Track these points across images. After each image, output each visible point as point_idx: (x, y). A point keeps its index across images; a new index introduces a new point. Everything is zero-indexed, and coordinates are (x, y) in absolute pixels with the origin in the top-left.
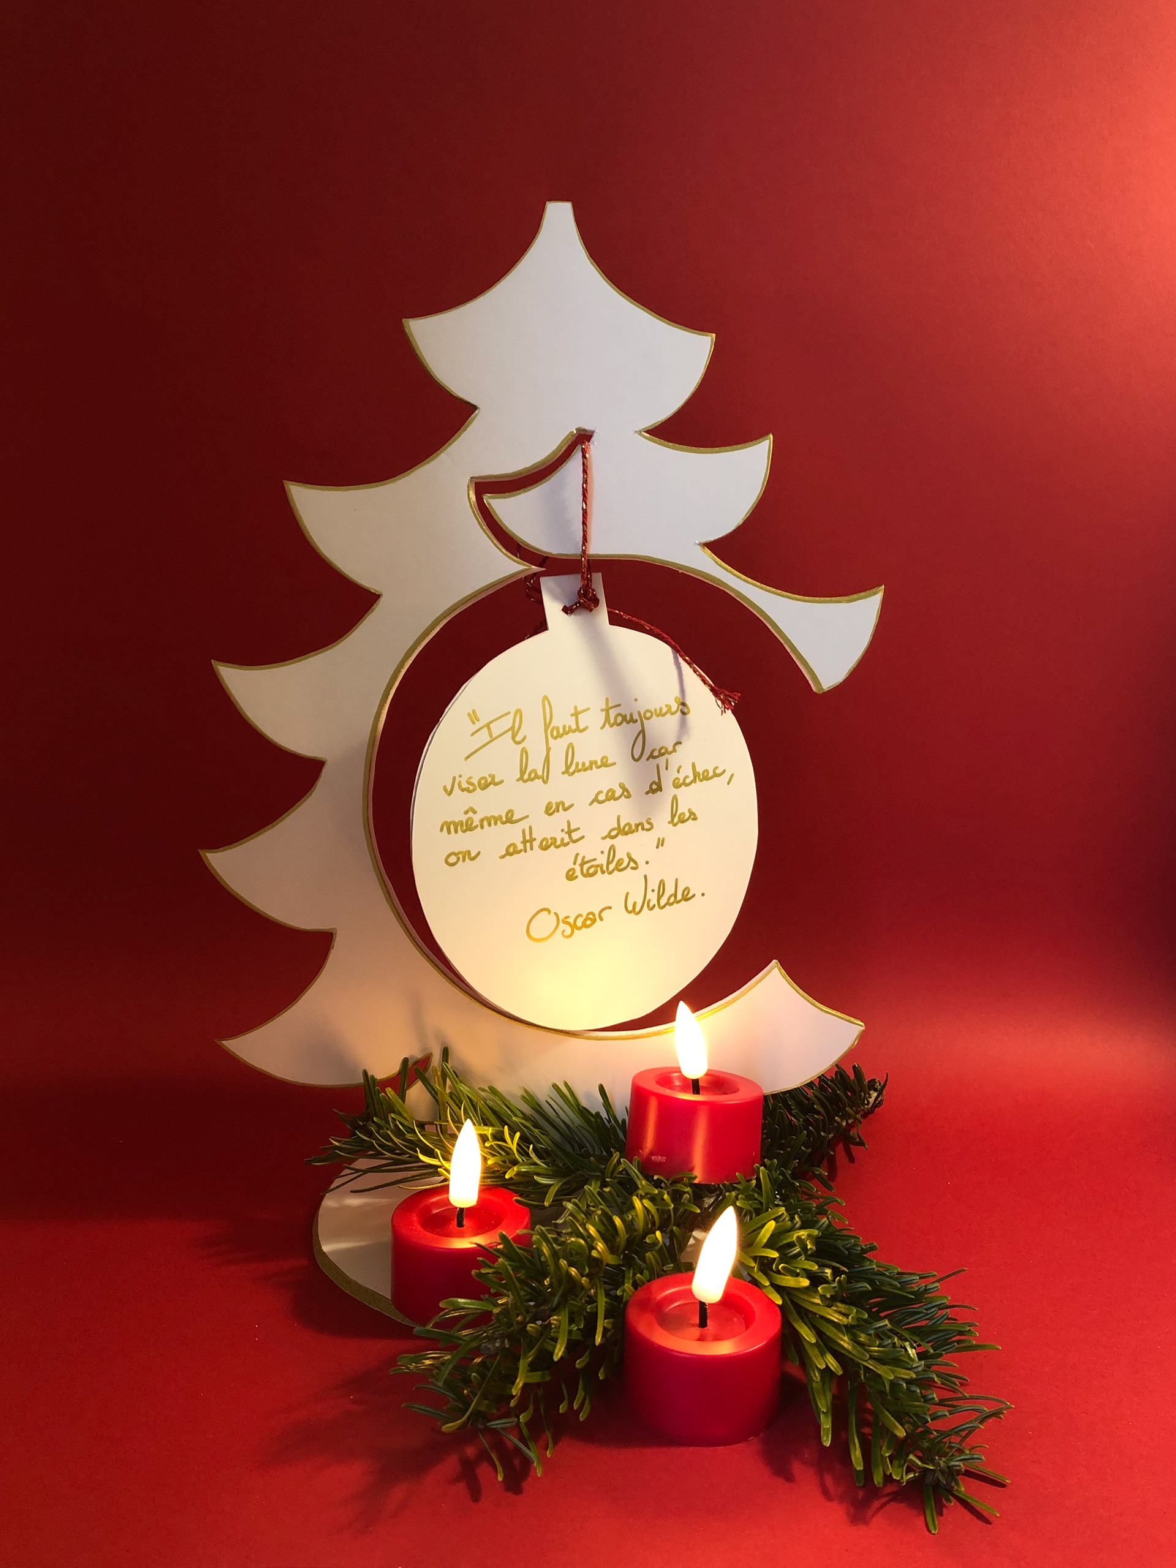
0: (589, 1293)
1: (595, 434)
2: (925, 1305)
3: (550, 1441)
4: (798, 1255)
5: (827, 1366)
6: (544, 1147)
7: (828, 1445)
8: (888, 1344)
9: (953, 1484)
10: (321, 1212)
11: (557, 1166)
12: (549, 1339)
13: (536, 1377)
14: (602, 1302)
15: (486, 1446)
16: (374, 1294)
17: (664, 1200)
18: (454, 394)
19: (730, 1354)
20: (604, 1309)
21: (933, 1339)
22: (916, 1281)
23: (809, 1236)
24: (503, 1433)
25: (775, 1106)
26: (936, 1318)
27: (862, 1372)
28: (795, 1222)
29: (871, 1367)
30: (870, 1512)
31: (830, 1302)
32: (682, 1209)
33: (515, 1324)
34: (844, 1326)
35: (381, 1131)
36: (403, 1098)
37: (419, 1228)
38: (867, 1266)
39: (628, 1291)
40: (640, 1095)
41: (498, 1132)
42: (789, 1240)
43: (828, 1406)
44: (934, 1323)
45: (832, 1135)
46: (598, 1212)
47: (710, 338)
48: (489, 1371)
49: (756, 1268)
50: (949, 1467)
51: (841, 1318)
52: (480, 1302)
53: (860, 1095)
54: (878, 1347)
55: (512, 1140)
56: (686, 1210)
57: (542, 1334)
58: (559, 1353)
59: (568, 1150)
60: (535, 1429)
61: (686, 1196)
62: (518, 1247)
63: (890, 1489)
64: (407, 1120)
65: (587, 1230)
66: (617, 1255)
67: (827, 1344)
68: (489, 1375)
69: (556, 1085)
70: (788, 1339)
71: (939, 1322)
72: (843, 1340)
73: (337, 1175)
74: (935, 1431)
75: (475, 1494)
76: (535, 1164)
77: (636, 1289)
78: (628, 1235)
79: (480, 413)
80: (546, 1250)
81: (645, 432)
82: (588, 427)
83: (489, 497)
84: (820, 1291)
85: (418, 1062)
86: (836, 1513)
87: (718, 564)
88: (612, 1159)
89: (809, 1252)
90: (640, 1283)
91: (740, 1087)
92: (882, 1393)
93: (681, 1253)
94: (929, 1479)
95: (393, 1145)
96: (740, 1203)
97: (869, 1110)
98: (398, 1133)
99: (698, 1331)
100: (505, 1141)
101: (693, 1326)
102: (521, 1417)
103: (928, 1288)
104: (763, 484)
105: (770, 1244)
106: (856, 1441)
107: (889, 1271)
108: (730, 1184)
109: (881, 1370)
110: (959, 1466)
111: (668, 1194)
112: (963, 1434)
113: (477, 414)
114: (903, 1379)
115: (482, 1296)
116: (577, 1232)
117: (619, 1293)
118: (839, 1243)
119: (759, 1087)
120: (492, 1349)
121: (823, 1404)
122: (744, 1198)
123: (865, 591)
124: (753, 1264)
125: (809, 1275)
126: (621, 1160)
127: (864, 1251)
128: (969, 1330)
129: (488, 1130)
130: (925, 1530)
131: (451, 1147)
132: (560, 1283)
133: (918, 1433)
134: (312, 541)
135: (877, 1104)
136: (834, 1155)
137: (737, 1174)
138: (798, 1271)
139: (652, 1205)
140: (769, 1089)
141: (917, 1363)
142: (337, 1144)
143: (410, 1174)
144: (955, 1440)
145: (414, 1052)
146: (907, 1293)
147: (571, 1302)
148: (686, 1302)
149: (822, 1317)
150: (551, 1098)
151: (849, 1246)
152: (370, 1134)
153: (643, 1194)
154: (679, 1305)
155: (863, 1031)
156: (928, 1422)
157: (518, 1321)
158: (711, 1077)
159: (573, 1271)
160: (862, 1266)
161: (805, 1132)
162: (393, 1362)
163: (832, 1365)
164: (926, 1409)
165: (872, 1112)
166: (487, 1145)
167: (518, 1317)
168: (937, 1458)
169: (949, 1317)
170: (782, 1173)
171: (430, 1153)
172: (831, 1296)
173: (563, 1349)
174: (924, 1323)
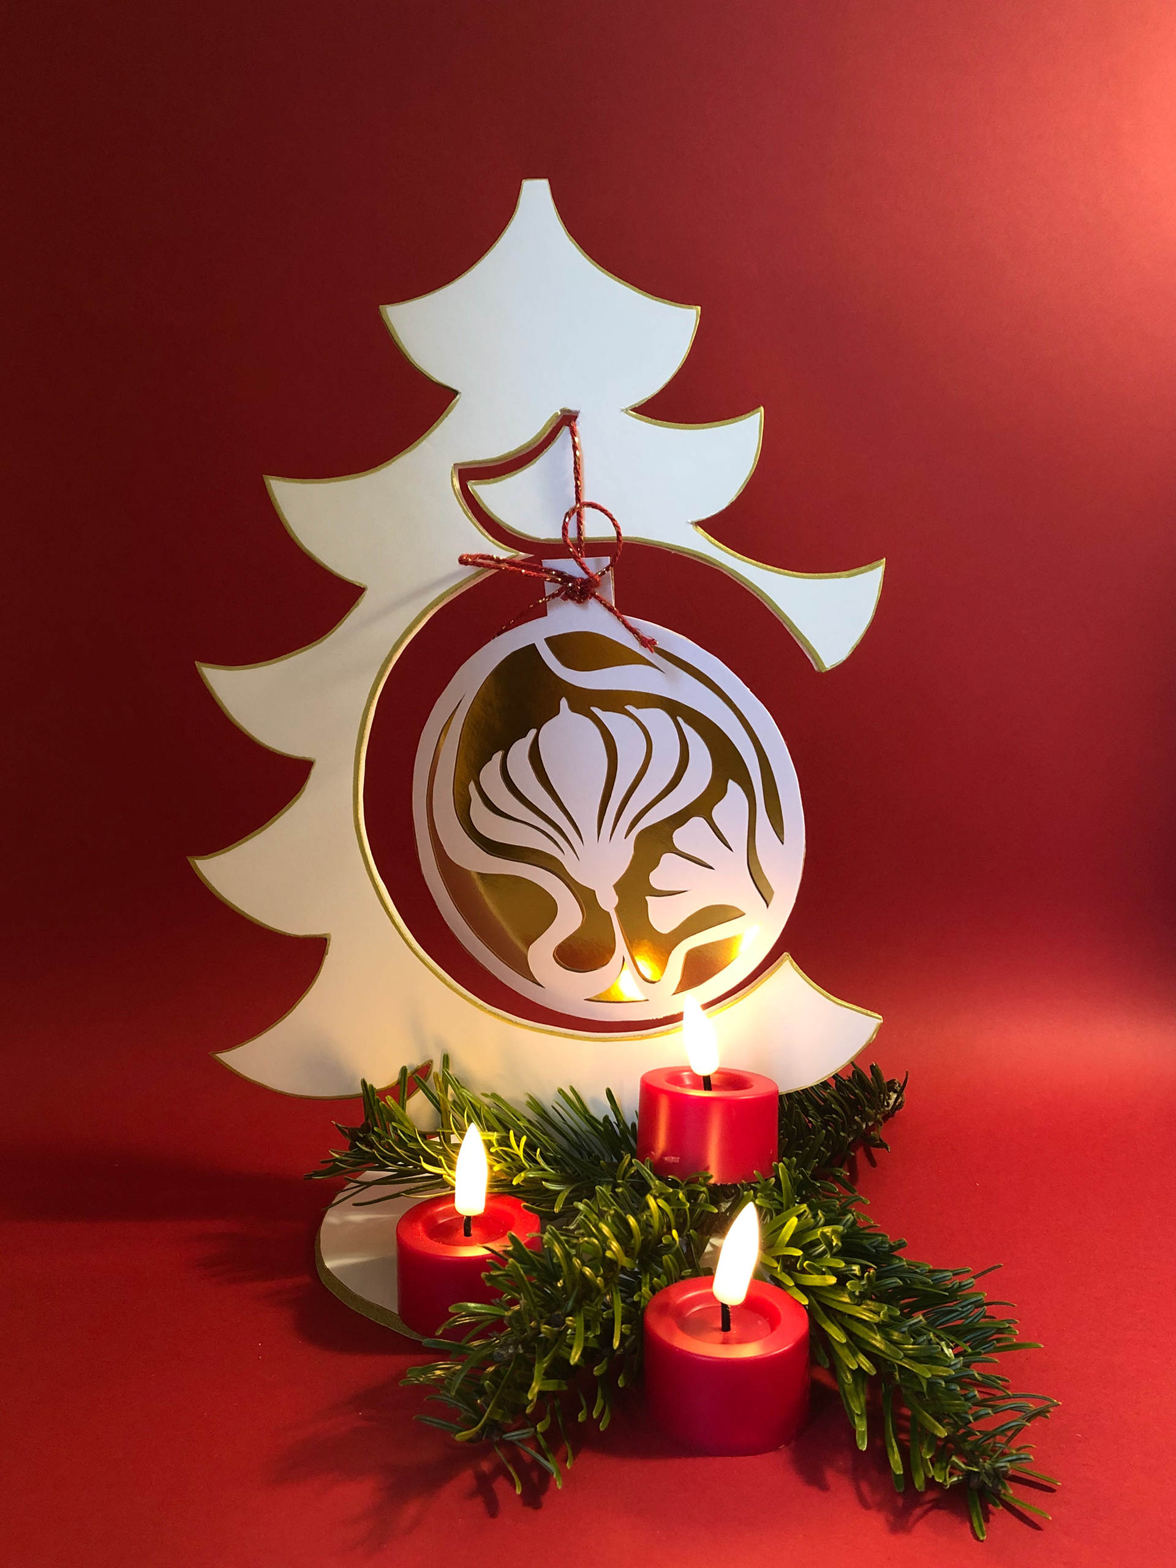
0: (604, 1301)
1: (580, 415)
2: (959, 1303)
3: (570, 1453)
4: (824, 1253)
5: (859, 1366)
6: (552, 1155)
7: (864, 1449)
8: (924, 1341)
9: (1000, 1487)
10: (323, 1228)
11: (566, 1172)
12: (565, 1346)
13: (551, 1386)
14: (618, 1308)
15: (503, 1458)
16: (381, 1310)
17: (678, 1199)
18: (434, 380)
19: (754, 1357)
20: (620, 1315)
21: (970, 1339)
22: (949, 1278)
23: (834, 1232)
24: (520, 1445)
25: (791, 1107)
26: (971, 1317)
27: (897, 1373)
28: (818, 1219)
29: (906, 1366)
30: (912, 1519)
31: (860, 1299)
32: (698, 1210)
33: (529, 1330)
34: (875, 1324)
35: (382, 1141)
36: (404, 1108)
37: (425, 1238)
38: (897, 1263)
39: (646, 1296)
40: (650, 1093)
41: (503, 1137)
42: (813, 1238)
43: (862, 1409)
44: (972, 1321)
45: (852, 1138)
46: (611, 1212)
47: (695, 311)
48: (502, 1380)
49: (779, 1268)
50: (994, 1469)
51: (871, 1316)
52: (492, 1306)
53: (880, 1097)
54: (913, 1344)
55: (519, 1146)
56: (703, 1211)
57: (557, 1340)
58: (575, 1357)
59: (576, 1156)
60: (553, 1441)
61: (703, 1196)
62: (530, 1252)
63: (931, 1496)
64: (409, 1129)
65: (599, 1230)
66: (633, 1259)
67: (857, 1344)
68: (502, 1383)
69: (562, 1090)
70: (816, 1339)
71: (976, 1320)
72: (875, 1339)
73: (340, 1188)
74: (978, 1431)
75: (492, 1508)
76: (544, 1170)
77: (654, 1293)
78: (643, 1237)
79: (461, 398)
80: (559, 1251)
81: (631, 410)
82: (573, 408)
83: (475, 484)
84: (849, 1287)
85: (418, 1070)
86: (876, 1522)
87: (712, 543)
88: (623, 1161)
89: (835, 1250)
90: (658, 1288)
91: (753, 1084)
92: (919, 1394)
93: (699, 1259)
94: (974, 1483)
95: (397, 1157)
96: (759, 1201)
97: (889, 1113)
98: (401, 1143)
99: (722, 1335)
100: (510, 1147)
101: (716, 1330)
102: (538, 1426)
103: (962, 1284)
104: (756, 458)
105: (793, 1242)
106: (894, 1444)
107: (921, 1269)
108: (748, 1183)
109: (918, 1369)
110: (1005, 1467)
111: (683, 1193)
112: (1010, 1434)
113: (459, 399)
114: (941, 1377)
115: (493, 1301)
116: (590, 1232)
117: (636, 1298)
118: (865, 1242)
119: (775, 1083)
120: (505, 1356)
121: (857, 1406)
122: (763, 1196)
123: (866, 565)
124: (776, 1265)
125: (834, 1271)
126: (633, 1160)
127: (892, 1248)
128: (1009, 1327)
129: (493, 1136)
130: (971, 1536)
131: (456, 1156)
132: (574, 1286)
133: (960, 1435)
134: (294, 536)
135: (897, 1106)
136: (854, 1157)
137: (755, 1172)
138: (824, 1270)
139: (668, 1206)
140: (783, 1090)
141: (954, 1360)
142: (337, 1156)
143: (412, 1185)
144: (1000, 1442)
145: (414, 1061)
146: (940, 1290)
147: (586, 1307)
148: (708, 1306)
149: (851, 1316)
150: (557, 1103)
151: (875, 1244)
152: (371, 1145)
153: (657, 1195)
154: (700, 1310)
155: (882, 1024)
156: (970, 1422)
157: (531, 1327)
158: (723, 1076)
159: (588, 1271)
160: (891, 1265)
161: (824, 1131)
162: (402, 1375)
163: (865, 1365)
164: (968, 1407)
165: (893, 1115)
166: (492, 1150)
167: (531, 1323)
168: (981, 1460)
169: (987, 1314)
170: (804, 1175)
171: (435, 1163)
172: (860, 1292)
173: (579, 1353)
174: (960, 1322)
